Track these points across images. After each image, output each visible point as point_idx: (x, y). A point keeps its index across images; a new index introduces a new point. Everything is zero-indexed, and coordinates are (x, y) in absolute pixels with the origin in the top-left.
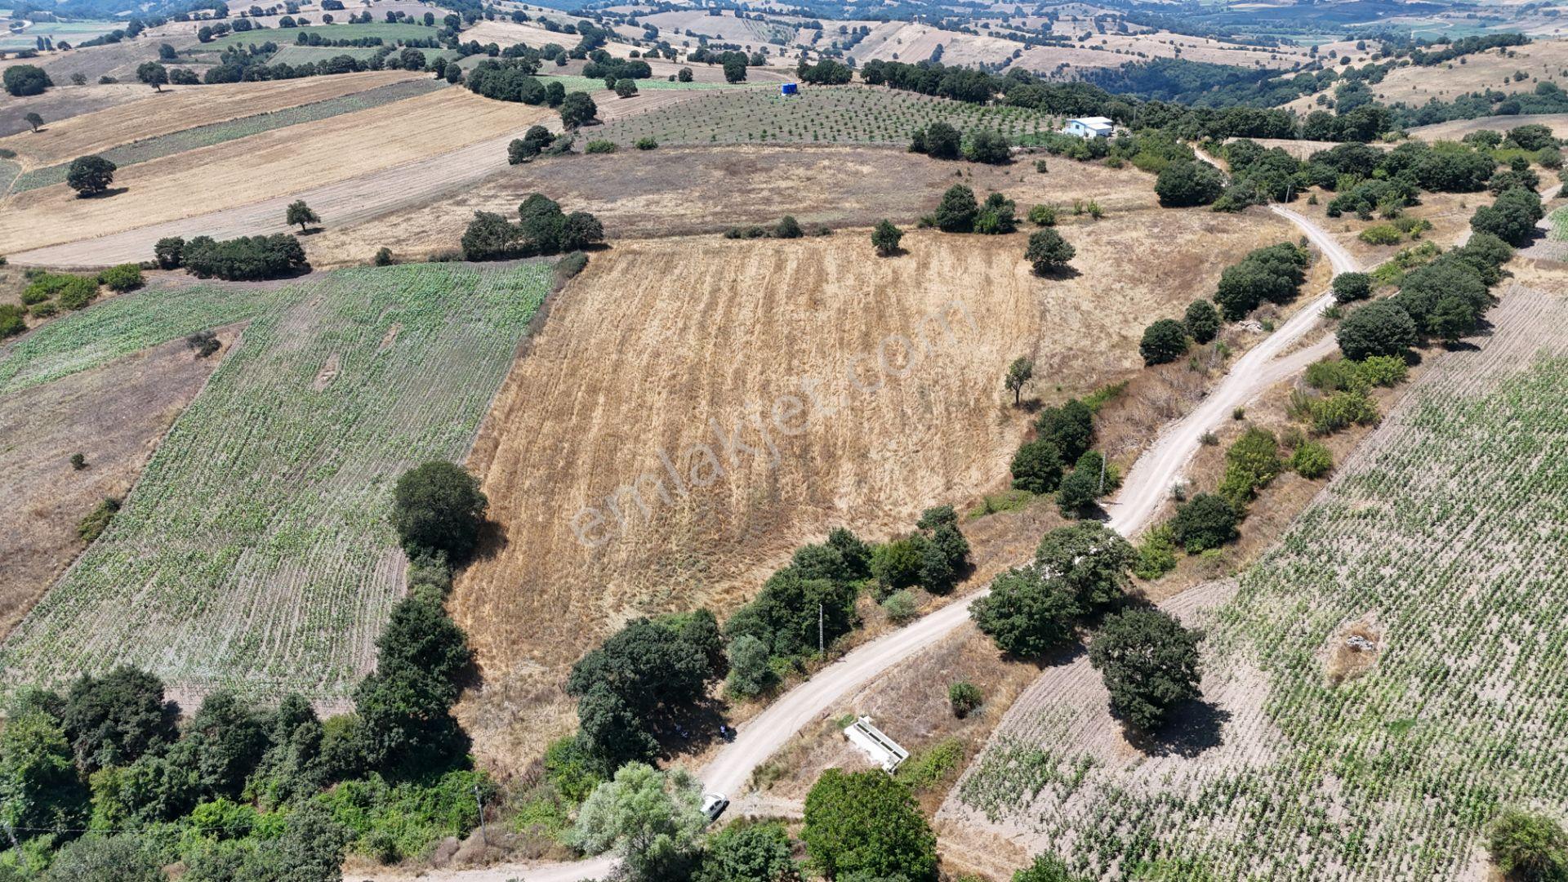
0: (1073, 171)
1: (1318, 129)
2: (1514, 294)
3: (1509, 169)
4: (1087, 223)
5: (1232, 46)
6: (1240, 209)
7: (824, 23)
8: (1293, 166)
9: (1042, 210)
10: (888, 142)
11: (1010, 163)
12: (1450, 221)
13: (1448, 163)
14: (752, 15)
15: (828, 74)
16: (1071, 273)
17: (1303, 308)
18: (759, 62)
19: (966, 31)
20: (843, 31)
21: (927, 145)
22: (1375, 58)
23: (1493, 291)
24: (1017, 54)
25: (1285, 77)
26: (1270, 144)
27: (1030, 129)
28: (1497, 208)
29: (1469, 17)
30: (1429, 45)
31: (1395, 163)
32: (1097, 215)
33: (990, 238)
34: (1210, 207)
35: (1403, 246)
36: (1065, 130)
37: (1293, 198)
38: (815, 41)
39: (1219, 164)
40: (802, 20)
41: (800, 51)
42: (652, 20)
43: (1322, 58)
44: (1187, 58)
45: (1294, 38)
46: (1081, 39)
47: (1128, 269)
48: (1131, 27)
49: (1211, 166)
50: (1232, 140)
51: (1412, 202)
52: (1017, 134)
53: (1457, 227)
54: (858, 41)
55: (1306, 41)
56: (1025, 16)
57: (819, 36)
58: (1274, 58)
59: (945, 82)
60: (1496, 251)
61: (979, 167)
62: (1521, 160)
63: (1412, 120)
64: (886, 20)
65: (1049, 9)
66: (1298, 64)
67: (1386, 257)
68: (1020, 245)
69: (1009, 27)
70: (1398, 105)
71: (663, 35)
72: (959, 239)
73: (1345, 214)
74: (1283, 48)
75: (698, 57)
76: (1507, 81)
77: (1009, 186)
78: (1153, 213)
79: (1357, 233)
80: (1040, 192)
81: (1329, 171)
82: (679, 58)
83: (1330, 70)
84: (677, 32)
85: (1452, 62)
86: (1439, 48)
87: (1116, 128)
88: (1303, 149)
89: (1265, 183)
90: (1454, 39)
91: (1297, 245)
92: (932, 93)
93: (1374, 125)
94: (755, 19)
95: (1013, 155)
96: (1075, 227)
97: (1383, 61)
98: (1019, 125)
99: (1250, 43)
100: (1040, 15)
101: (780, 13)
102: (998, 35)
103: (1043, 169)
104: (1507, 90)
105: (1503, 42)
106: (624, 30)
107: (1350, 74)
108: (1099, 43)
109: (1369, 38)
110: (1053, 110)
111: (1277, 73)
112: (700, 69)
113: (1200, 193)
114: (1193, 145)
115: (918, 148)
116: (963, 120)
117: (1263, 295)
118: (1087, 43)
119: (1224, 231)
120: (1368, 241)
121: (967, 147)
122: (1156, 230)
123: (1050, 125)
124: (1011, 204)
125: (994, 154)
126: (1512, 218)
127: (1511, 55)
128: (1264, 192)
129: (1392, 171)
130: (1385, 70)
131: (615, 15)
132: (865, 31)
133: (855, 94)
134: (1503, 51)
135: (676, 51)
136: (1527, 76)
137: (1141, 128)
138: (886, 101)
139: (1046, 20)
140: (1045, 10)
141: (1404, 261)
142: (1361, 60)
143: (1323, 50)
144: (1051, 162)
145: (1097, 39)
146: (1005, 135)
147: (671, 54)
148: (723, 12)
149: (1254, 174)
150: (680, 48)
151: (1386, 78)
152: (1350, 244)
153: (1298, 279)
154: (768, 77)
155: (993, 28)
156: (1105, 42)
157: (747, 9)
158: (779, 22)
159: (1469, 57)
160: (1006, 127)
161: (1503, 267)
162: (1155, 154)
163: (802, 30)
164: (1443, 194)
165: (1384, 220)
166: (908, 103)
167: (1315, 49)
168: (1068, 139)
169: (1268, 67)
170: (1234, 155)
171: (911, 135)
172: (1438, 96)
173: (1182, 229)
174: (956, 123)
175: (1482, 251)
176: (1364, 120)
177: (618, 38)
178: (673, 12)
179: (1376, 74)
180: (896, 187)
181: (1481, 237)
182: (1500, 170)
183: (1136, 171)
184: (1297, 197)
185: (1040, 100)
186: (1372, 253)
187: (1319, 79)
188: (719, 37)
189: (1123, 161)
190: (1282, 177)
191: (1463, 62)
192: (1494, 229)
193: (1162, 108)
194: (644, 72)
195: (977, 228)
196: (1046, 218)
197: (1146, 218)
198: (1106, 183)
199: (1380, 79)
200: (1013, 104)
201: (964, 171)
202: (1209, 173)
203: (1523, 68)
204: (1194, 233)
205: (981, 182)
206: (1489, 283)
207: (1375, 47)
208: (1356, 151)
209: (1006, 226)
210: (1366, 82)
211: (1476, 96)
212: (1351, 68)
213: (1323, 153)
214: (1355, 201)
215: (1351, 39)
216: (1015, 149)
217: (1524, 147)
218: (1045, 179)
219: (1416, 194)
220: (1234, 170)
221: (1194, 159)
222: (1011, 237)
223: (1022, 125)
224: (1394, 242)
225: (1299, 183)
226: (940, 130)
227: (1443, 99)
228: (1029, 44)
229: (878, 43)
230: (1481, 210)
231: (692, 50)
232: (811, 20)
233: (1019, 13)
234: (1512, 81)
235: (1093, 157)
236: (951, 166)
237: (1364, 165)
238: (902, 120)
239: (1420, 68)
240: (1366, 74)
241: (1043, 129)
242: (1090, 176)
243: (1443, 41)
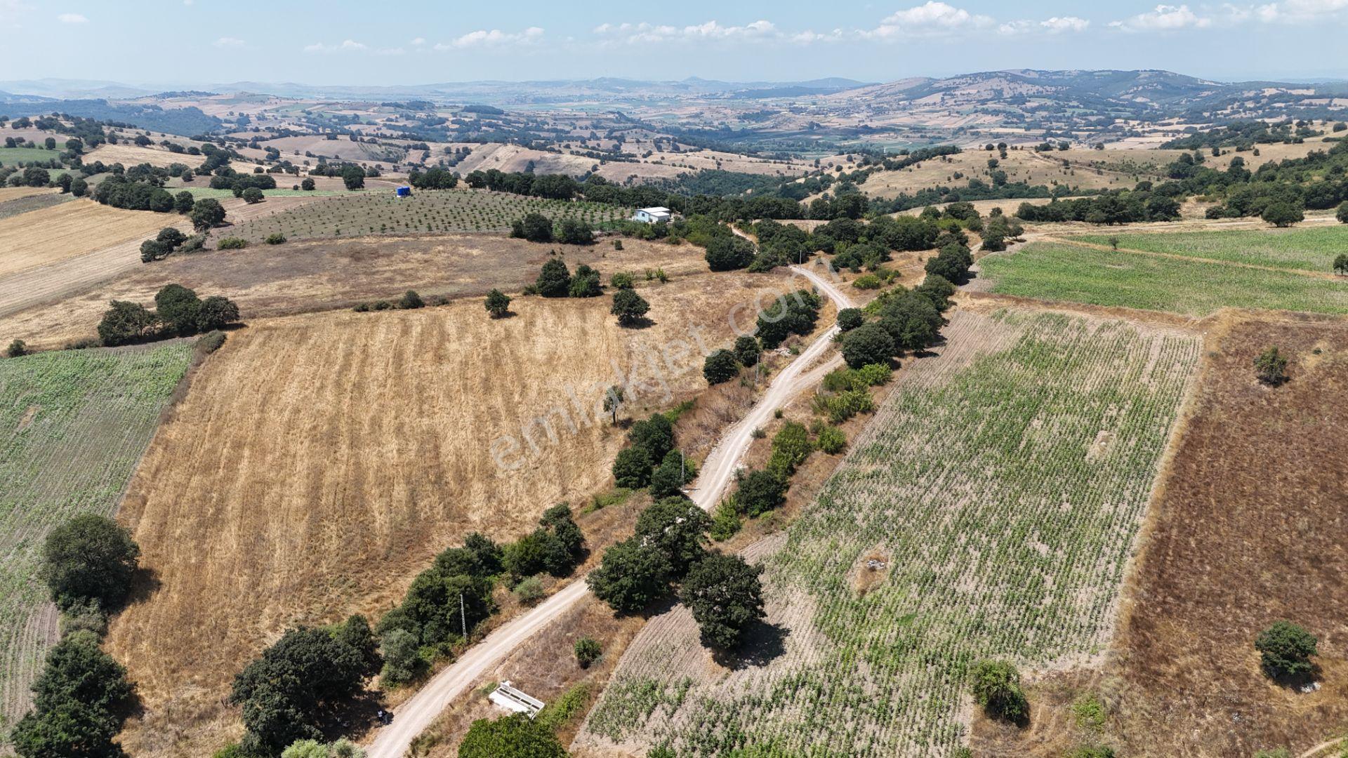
0: (644, 248)
1: (819, 211)
2: (958, 316)
3: (948, 233)
4: (656, 286)
5: (758, 160)
6: (769, 270)
7: (431, 145)
8: (803, 237)
9: (621, 277)
10: (492, 230)
11: (594, 243)
12: (912, 271)
13: (907, 230)
14: (366, 139)
15: (438, 180)
16: (648, 323)
17: (819, 336)
18: (375, 174)
19: (552, 150)
20: (448, 151)
21: (525, 231)
22: (859, 166)
23: (944, 315)
24: (595, 168)
25: (798, 181)
26: (785, 223)
27: (607, 218)
28: (941, 258)
29: (922, 137)
30: (895, 156)
31: (872, 232)
32: (664, 279)
33: (583, 300)
34: (747, 269)
35: (883, 289)
36: (634, 218)
37: (805, 260)
38: (424, 159)
39: (750, 238)
40: (411, 143)
41: (411, 168)
42: (273, 144)
43: (823, 168)
44: (726, 169)
45: (803, 155)
46: (644, 156)
47: (690, 316)
48: (682, 147)
49: (744, 239)
50: (757, 221)
51: (885, 258)
52: (597, 221)
53: (916, 274)
54: (461, 159)
55: (811, 157)
56: (598, 139)
57: (427, 156)
58: (789, 168)
59: (536, 184)
60: (942, 288)
61: (568, 248)
62: (955, 226)
63: (888, 209)
64: (484, 142)
65: (617, 134)
66: (806, 172)
67: (872, 297)
68: (607, 304)
69: (587, 147)
70: (878, 199)
71: (284, 156)
72: (558, 302)
73: (842, 269)
74: (795, 161)
75: (319, 171)
76: (949, 179)
77: (594, 261)
78: (706, 276)
79: (851, 282)
80: (619, 264)
81: (829, 239)
82: (301, 174)
83: (829, 175)
84: (297, 154)
85: (911, 167)
86: (901, 158)
87: (673, 216)
88: (810, 226)
89: (784, 250)
90: (911, 151)
91: (810, 291)
92: (526, 194)
93: (857, 207)
94: (369, 142)
95: (596, 237)
96: (648, 290)
97: (865, 168)
98: (598, 215)
99: (771, 158)
100: (610, 138)
101: (391, 137)
102: (578, 153)
103: (619, 247)
104: (950, 186)
105: (944, 152)
106: (246, 152)
107: (843, 178)
108: (659, 160)
109: (854, 152)
110: (624, 204)
111: (794, 179)
112: (320, 181)
113: (740, 259)
114: (731, 226)
115: (518, 234)
116: (553, 212)
117: (790, 329)
118: (649, 159)
119: (758, 286)
120: (859, 287)
121: (558, 232)
122: (709, 288)
123: (622, 214)
124: (597, 273)
125: (580, 236)
126: (952, 264)
127: (950, 161)
128: (785, 257)
129: (870, 237)
130: (866, 174)
131: (237, 140)
132: (467, 151)
133: (462, 195)
134: (944, 158)
135: (297, 168)
136: (962, 176)
137: (691, 214)
138: (488, 199)
139: (615, 142)
140: (614, 134)
141: (884, 299)
142: (850, 168)
143: (824, 162)
144: (625, 242)
145: (656, 156)
146: (588, 222)
147: (294, 171)
148: (339, 137)
149: (776, 243)
150: (302, 166)
151: (868, 180)
152: (847, 290)
153: (813, 317)
154: (383, 185)
155: (574, 148)
156: (663, 158)
157: (360, 134)
158: (391, 145)
159: (922, 163)
160: (588, 217)
161: (949, 299)
162: (703, 233)
163: (411, 151)
164: (907, 252)
165: (869, 272)
166: (507, 200)
167: (818, 162)
168: (636, 223)
169: (786, 175)
170: (761, 230)
171: (510, 224)
172: (904, 192)
173: (728, 286)
174: (547, 214)
175: (934, 287)
176: (850, 204)
177: (242, 158)
178: (292, 138)
179: (861, 177)
180: (502, 265)
181: (933, 278)
182: (942, 234)
183: (690, 246)
184: (808, 260)
185: (613, 197)
186: (863, 296)
187: (822, 181)
188: (337, 157)
189: (680, 239)
190: (795, 245)
191: (919, 167)
192: (941, 273)
193: (705, 199)
194: (271, 185)
195: (571, 293)
196: (625, 283)
197: (701, 280)
198: (668, 255)
199: (864, 181)
200: (592, 200)
201: (557, 251)
202: (743, 244)
203: (959, 170)
204: (737, 289)
205: (572, 259)
206: (941, 309)
207: (858, 159)
208: (845, 224)
209: (594, 290)
210: (855, 183)
211: (930, 190)
212: (843, 174)
213: (823, 226)
214: (848, 259)
215: (842, 153)
216: (596, 233)
217: (957, 218)
218: (622, 254)
219: (889, 253)
220: (761, 242)
221: (733, 235)
222: (599, 299)
223: (600, 215)
224: (878, 286)
225: (808, 249)
226: (534, 219)
227: (909, 193)
228: (604, 160)
229: (479, 160)
230: (931, 260)
231: (313, 167)
232: (419, 143)
233: (594, 136)
234: (953, 179)
235: (657, 237)
236: (547, 247)
237: (851, 235)
238: (503, 213)
239: (890, 172)
240: (854, 177)
241: (617, 217)
242: (656, 251)
243: (904, 153)
